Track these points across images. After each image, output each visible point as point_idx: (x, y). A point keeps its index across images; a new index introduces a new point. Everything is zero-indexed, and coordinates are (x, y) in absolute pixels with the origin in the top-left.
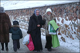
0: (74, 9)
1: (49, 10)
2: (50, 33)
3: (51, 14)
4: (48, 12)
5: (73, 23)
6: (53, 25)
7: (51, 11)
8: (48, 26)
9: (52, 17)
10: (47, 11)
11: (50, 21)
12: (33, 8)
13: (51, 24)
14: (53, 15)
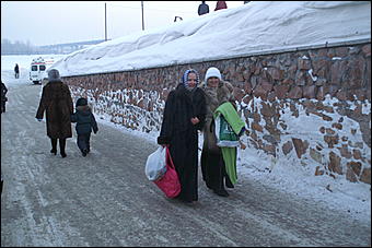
0: (245, 72)
1: (213, 72)
2: (220, 143)
3: (221, 85)
4: (211, 78)
5: (242, 108)
6: (230, 118)
7: (219, 76)
8: (213, 121)
9: (225, 93)
10: (207, 77)
11: (217, 105)
12: (143, 70)
13: (222, 116)
14: (224, 87)
